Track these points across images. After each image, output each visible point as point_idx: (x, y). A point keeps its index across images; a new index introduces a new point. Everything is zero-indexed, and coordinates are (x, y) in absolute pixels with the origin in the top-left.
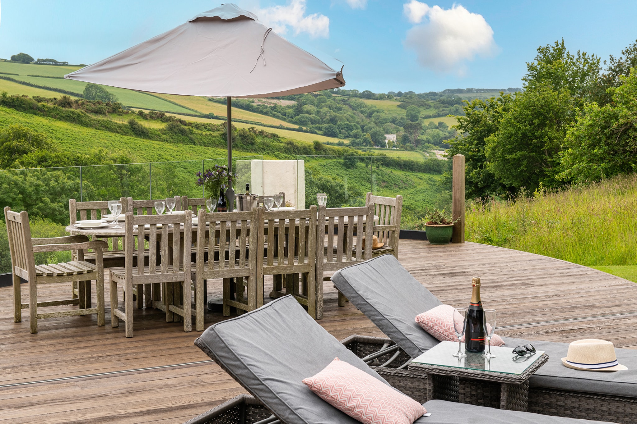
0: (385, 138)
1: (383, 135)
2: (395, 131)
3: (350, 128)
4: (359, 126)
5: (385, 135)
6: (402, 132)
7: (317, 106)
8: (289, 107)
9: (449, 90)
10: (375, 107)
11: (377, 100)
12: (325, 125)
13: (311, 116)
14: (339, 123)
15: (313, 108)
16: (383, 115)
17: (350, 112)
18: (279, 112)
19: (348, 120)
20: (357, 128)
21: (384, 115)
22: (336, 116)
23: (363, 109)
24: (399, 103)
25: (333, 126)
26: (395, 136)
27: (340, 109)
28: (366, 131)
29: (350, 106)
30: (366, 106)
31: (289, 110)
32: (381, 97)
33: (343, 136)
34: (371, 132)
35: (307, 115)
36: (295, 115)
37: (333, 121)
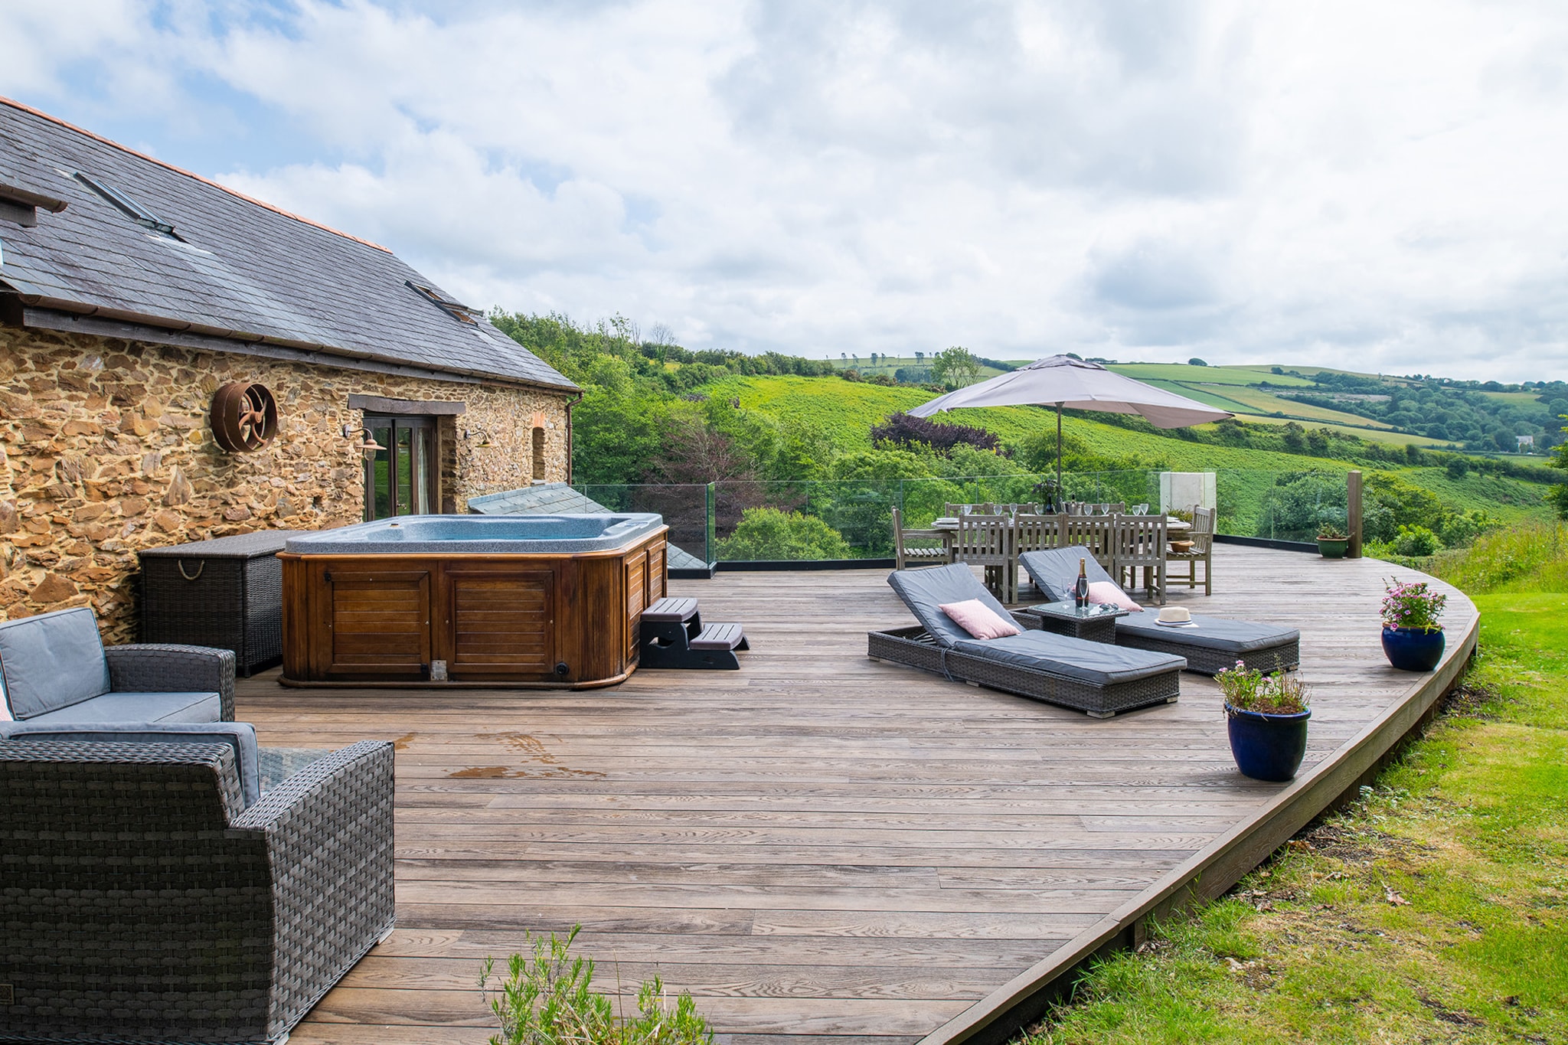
0: (1517, 440)
1: (1513, 437)
2: (1530, 432)
3: (1464, 429)
4: (1478, 426)
5: (1517, 437)
6: (1542, 432)
7: (1419, 401)
8: (1380, 403)
10: (1503, 401)
11: (1505, 392)
12: (1430, 425)
13: (1410, 414)
14: (1449, 422)
15: (1414, 405)
16: (1512, 411)
17: (1466, 408)
18: (1368, 409)
19: (1462, 418)
20: (1475, 429)
21: (1515, 411)
22: (1445, 413)
23: (1484, 404)
24: (1539, 396)
25: (1441, 425)
26: (1531, 437)
27: (1452, 404)
28: (1489, 432)
29: (1467, 401)
30: (1490, 401)
31: (1381, 407)
32: (1513, 389)
33: (1455, 437)
34: (1496, 432)
35: (1405, 413)
36: (1389, 413)
37: (1441, 419)
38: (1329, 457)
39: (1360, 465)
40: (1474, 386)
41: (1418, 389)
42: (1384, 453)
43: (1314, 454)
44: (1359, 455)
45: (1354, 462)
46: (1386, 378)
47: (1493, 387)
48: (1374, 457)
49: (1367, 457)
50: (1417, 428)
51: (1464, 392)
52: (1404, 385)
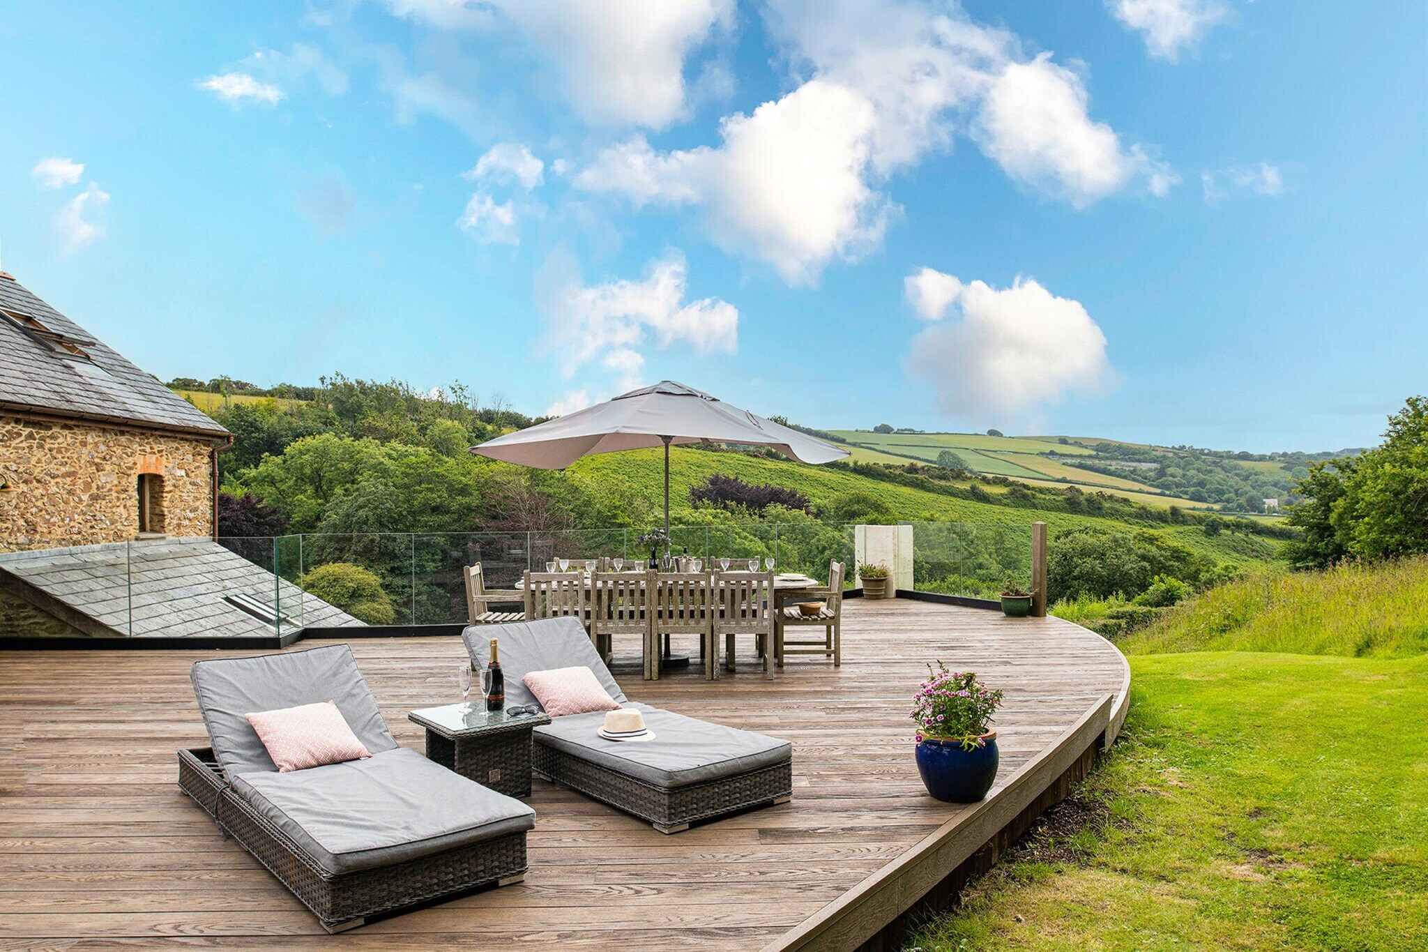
0: (1264, 503)
1: (1261, 500)
2: (1276, 496)
3: (1221, 492)
4: (1232, 490)
5: (1264, 500)
6: (1286, 497)
7: (1183, 469)
8: (1150, 470)
9: (1348, 450)
10: (1253, 469)
11: (1256, 461)
12: (1192, 489)
13: (1176, 479)
14: (1208, 487)
15: (1179, 472)
16: (1262, 478)
17: (1223, 475)
18: (1140, 476)
19: (1219, 484)
20: (1230, 493)
21: (1264, 478)
22: (1205, 479)
23: (1237, 472)
24: (1283, 465)
25: (1201, 489)
26: (1276, 500)
27: (1211, 471)
28: (1241, 495)
29: (1223, 469)
30: (1242, 469)
31: (1151, 473)
32: (1262, 458)
33: (1213, 500)
34: (1247, 496)
35: (1171, 478)
36: (1158, 479)
37: (1201, 484)
38: (1103, 516)
39: (1130, 524)
40: (1229, 456)
41: (1182, 458)
42: (1151, 513)
43: (1090, 514)
44: (1130, 515)
45: (1126, 521)
46: (1157, 448)
47: (1245, 456)
48: (1142, 516)
49: (1136, 517)
50: (1181, 492)
51: (1221, 461)
52: (1171, 455)
